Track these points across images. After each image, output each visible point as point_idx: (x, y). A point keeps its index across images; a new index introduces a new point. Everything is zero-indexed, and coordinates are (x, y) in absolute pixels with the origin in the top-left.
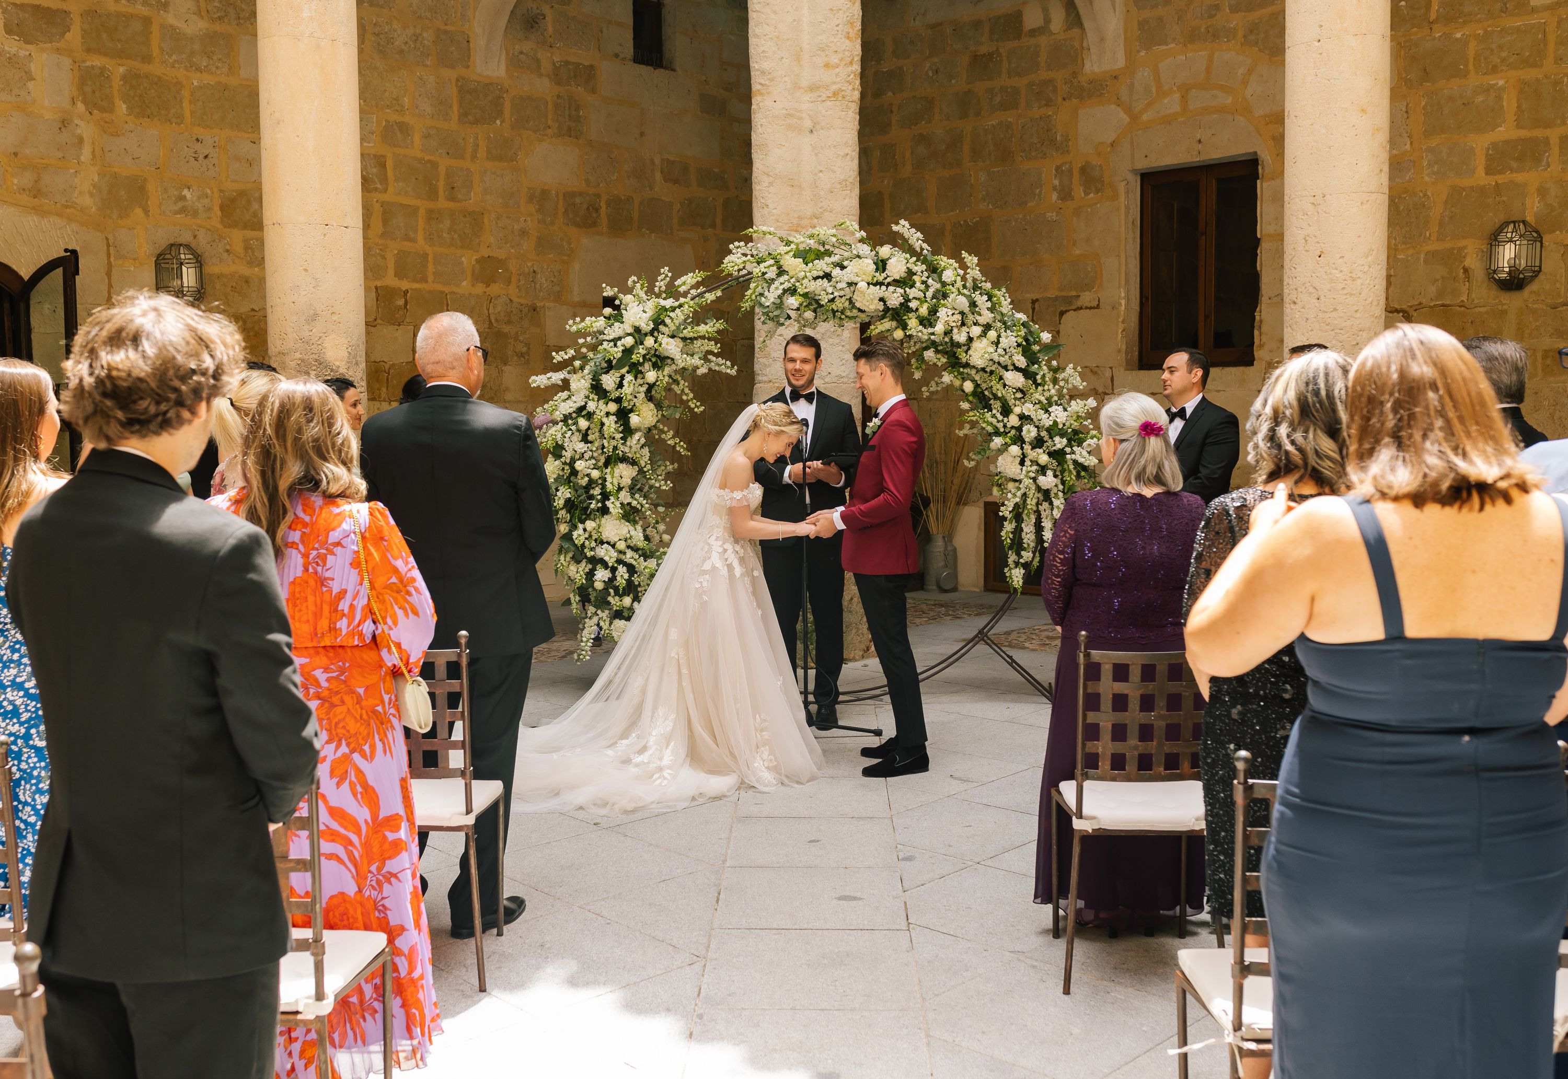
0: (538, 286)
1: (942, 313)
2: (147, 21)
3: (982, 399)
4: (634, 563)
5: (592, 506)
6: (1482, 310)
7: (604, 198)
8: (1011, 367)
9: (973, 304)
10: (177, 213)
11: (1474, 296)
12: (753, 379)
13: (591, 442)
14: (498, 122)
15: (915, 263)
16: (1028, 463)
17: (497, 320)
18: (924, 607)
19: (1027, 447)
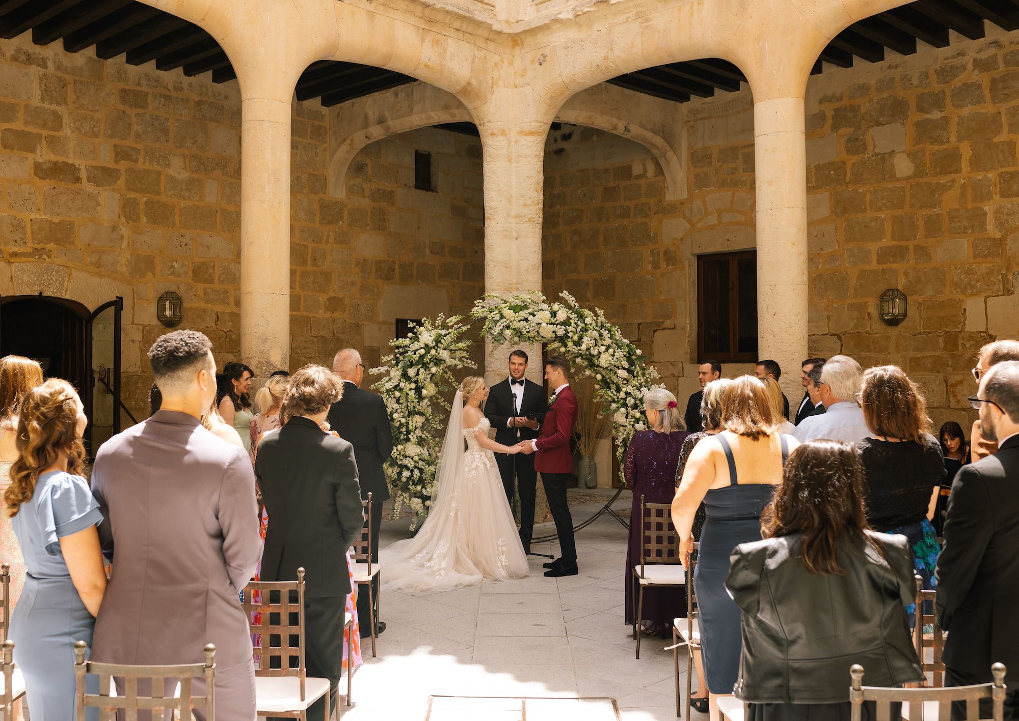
0: (360, 313)
1: (585, 339)
2: (159, 173)
3: (606, 384)
4: (423, 467)
5: (402, 437)
6: (878, 335)
7: (397, 264)
8: (621, 368)
9: (601, 335)
10: (169, 275)
11: (873, 328)
12: (484, 369)
13: (401, 404)
14: (341, 223)
15: (571, 313)
16: (630, 417)
17: (337, 332)
18: (578, 496)
19: (629, 409)
